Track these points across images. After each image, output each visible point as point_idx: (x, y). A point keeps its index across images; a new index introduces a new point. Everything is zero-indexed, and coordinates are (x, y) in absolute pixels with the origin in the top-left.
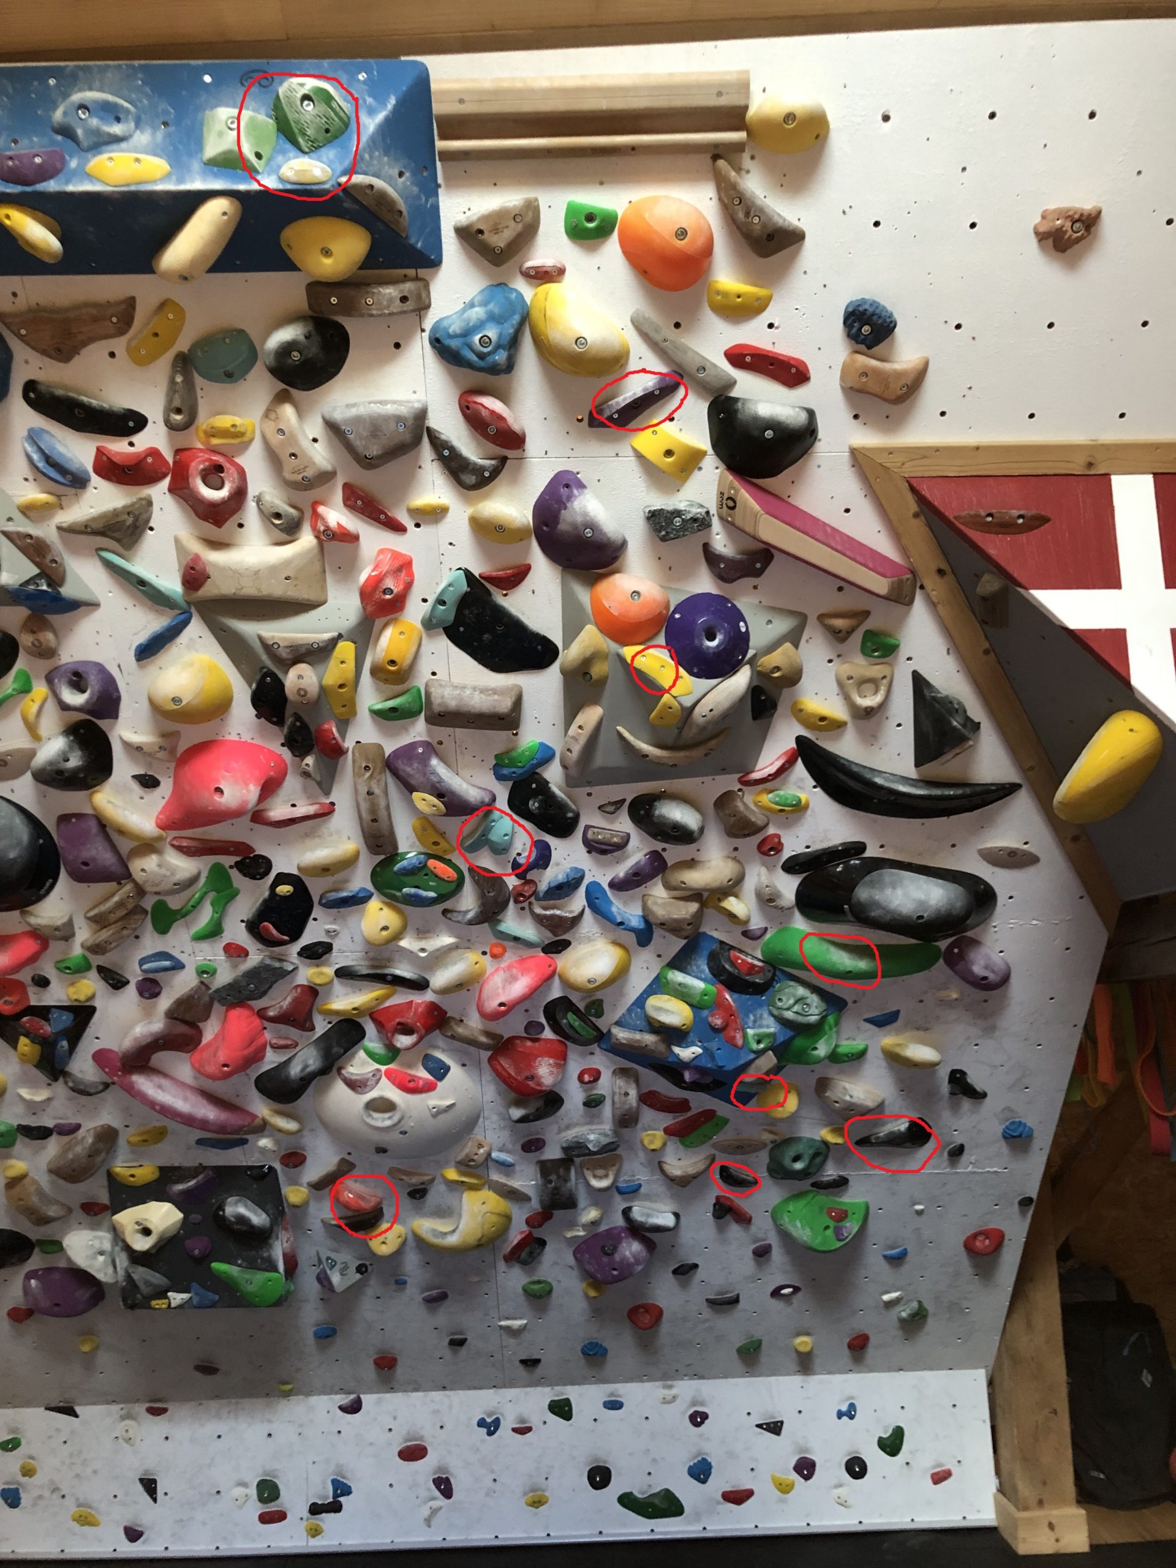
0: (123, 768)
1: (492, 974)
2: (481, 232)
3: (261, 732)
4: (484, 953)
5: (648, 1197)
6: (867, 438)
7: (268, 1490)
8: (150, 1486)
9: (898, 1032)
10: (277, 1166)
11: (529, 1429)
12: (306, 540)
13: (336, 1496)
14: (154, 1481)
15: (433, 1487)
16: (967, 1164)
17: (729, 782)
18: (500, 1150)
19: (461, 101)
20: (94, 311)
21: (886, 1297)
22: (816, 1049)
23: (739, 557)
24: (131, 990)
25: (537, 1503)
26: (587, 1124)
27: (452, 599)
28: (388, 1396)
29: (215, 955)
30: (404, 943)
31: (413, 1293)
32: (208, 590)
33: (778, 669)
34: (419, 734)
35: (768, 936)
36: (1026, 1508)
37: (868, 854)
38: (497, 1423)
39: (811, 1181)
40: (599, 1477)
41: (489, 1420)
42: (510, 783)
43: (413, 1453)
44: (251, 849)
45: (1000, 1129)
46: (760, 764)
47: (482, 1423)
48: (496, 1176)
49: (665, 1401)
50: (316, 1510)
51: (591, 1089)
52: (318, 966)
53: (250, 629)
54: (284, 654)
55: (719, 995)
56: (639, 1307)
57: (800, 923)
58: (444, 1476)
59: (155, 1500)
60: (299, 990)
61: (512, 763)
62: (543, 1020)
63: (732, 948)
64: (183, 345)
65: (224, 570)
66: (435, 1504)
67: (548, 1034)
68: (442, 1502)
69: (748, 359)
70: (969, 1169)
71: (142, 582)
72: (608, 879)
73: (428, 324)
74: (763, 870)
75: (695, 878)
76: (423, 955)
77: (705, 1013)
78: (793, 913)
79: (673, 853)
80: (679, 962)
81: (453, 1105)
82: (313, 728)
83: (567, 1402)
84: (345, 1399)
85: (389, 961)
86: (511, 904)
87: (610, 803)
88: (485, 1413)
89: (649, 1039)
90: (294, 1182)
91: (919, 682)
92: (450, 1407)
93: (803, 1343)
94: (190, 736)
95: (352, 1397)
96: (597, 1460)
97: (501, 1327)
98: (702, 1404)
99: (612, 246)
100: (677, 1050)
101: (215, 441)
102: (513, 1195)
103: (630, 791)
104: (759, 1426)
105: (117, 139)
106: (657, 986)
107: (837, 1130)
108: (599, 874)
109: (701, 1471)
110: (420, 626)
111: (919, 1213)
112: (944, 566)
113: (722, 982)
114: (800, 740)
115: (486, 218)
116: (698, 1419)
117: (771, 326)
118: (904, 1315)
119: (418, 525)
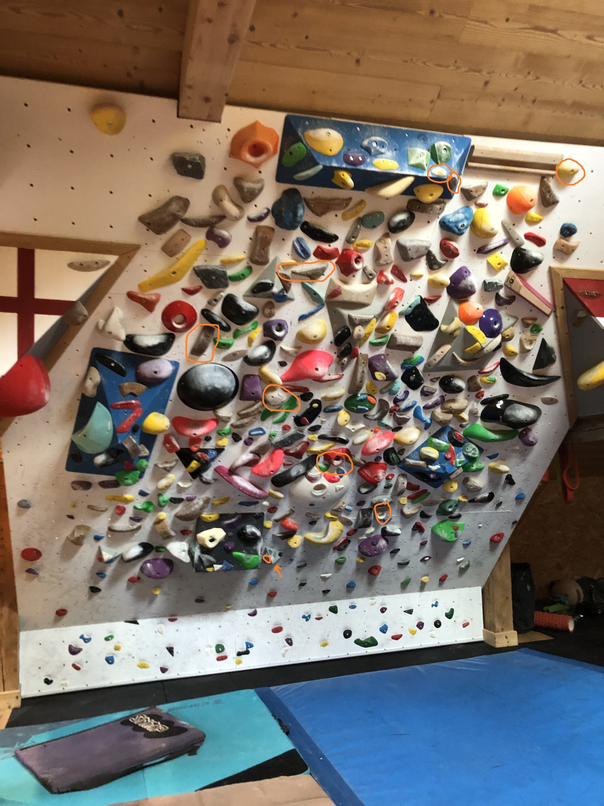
0: (277, 358)
1: (372, 438)
2: (472, 191)
3: (331, 348)
4: (372, 431)
5: (393, 523)
6: (555, 264)
7: (220, 648)
8: (171, 650)
9: (496, 461)
10: (265, 512)
11: (322, 618)
12: (374, 283)
13: (247, 648)
14: (172, 648)
15: (285, 642)
16: (500, 510)
17: (475, 372)
18: (349, 505)
19: (482, 153)
20: (340, 202)
21: (459, 560)
22: (473, 466)
23: (507, 298)
24: (241, 443)
25: (325, 645)
26: (383, 495)
27: (413, 306)
28: (267, 608)
29: (278, 429)
30: (348, 426)
31: (295, 564)
32: (339, 298)
33: (508, 335)
34: (382, 351)
35: (468, 426)
36: (498, 632)
37: (509, 398)
38: (309, 616)
39: (449, 516)
40: (347, 634)
41: (306, 615)
42: (404, 370)
43: (277, 630)
44: (308, 390)
45: (515, 496)
46: (486, 367)
47: (304, 617)
48: (343, 515)
49: (372, 604)
50: (239, 654)
51: (389, 482)
52: (313, 434)
53: (346, 312)
54: (357, 322)
55: (451, 446)
56: (374, 566)
57: (479, 422)
58: (289, 638)
59: (173, 655)
60: (304, 443)
61: (411, 363)
62: (382, 456)
63: (455, 430)
64: (361, 215)
65: (347, 292)
66: (286, 648)
67: (382, 461)
68: (288, 647)
69: (531, 238)
70: (501, 511)
71: (315, 294)
72: (423, 405)
73: (441, 217)
74: (475, 403)
75: (455, 406)
76: (353, 431)
77: (444, 453)
78: (478, 419)
79: (449, 396)
80: (437, 435)
81: (342, 488)
82: (353, 348)
83: (336, 607)
84: (251, 611)
85: (339, 433)
86: (388, 414)
87: (435, 378)
88: (305, 613)
89: (422, 463)
90: (269, 519)
91: (544, 342)
92: (292, 612)
93: (425, 579)
94: (306, 348)
95: (253, 610)
96: (346, 628)
97: (321, 577)
98: (385, 605)
99: (504, 200)
100: (430, 467)
101: (359, 248)
102: (347, 523)
103: (442, 374)
104: (405, 611)
105: (382, 153)
106: (426, 444)
107: (465, 497)
108: (421, 404)
109: (384, 629)
110: (398, 314)
111: (480, 527)
112: (564, 306)
113: (451, 443)
114: (502, 359)
115: (475, 188)
116: (383, 610)
117: (540, 228)
118: (463, 566)
119: (411, 280)
